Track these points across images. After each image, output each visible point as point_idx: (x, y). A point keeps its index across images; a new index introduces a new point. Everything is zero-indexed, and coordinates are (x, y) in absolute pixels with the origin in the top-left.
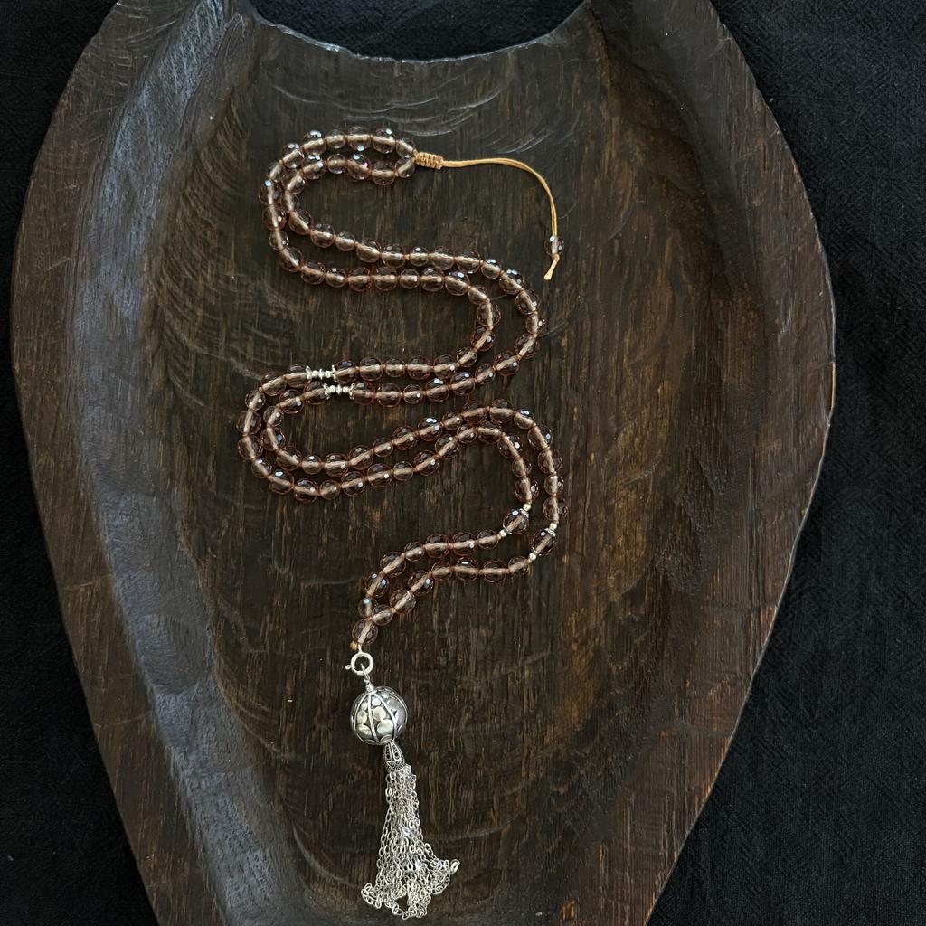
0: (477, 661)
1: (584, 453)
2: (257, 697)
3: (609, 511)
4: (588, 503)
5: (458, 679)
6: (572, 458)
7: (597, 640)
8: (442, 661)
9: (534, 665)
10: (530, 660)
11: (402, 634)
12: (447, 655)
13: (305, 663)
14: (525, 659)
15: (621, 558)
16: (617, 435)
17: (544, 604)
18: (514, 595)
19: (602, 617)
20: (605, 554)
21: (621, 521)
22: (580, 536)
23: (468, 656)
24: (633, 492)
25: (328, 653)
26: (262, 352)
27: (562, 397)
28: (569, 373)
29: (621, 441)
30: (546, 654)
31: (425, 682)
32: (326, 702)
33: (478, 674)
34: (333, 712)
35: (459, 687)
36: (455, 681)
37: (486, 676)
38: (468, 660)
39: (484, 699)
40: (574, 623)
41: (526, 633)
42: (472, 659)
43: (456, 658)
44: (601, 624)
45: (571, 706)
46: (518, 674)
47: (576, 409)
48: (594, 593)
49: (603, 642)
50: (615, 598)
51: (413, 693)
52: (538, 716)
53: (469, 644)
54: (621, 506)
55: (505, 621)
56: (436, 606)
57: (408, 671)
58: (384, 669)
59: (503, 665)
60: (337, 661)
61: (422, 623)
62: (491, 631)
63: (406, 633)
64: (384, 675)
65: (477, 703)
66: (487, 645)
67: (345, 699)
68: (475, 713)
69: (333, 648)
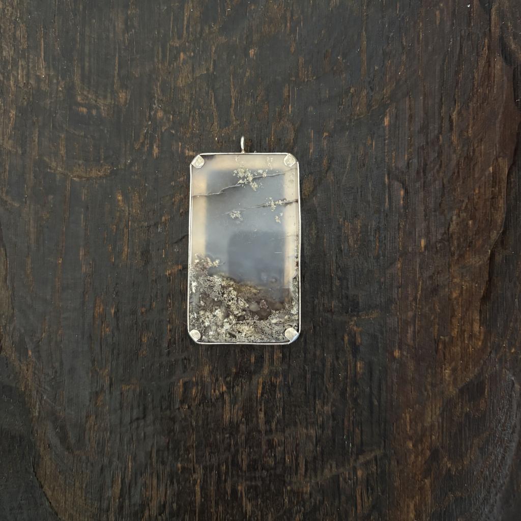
6: (400, 246)
7: (433, 437)
8: (271, 461)
9: (367, 464)
10: (362, 459)
11: (227, 435)
12: (275, 456)
14: (357, 458)
19: (438, 413)
21: (455, 311)
23: (297, 456)
30: (379, 453)
31: (253, 484)
32: (153, 504)
33: (308, 475)
35: (289, 488)
36: (284, 482)
37: (316, 476)
38: (297, 460)
39: (315, 500)
40: (408, 420)
41: (357, 431)
42: (301, 459)
43: (285, 459)
44: (437, 421)
45: (408, 506)
51: (241, 493)
52: (372, 517)
56: (261, 405)
57: (234, 472)
58: (211, 470)
59: (334, 465)
60: (163, 463)
61: (247, 424)
62: (320, 431)
63: (231, 434)
64: (211, 477)
65: (308, 503)
66: (317, 445)
67: (172, 502)
68: (305, 515)
69: (158, 451)
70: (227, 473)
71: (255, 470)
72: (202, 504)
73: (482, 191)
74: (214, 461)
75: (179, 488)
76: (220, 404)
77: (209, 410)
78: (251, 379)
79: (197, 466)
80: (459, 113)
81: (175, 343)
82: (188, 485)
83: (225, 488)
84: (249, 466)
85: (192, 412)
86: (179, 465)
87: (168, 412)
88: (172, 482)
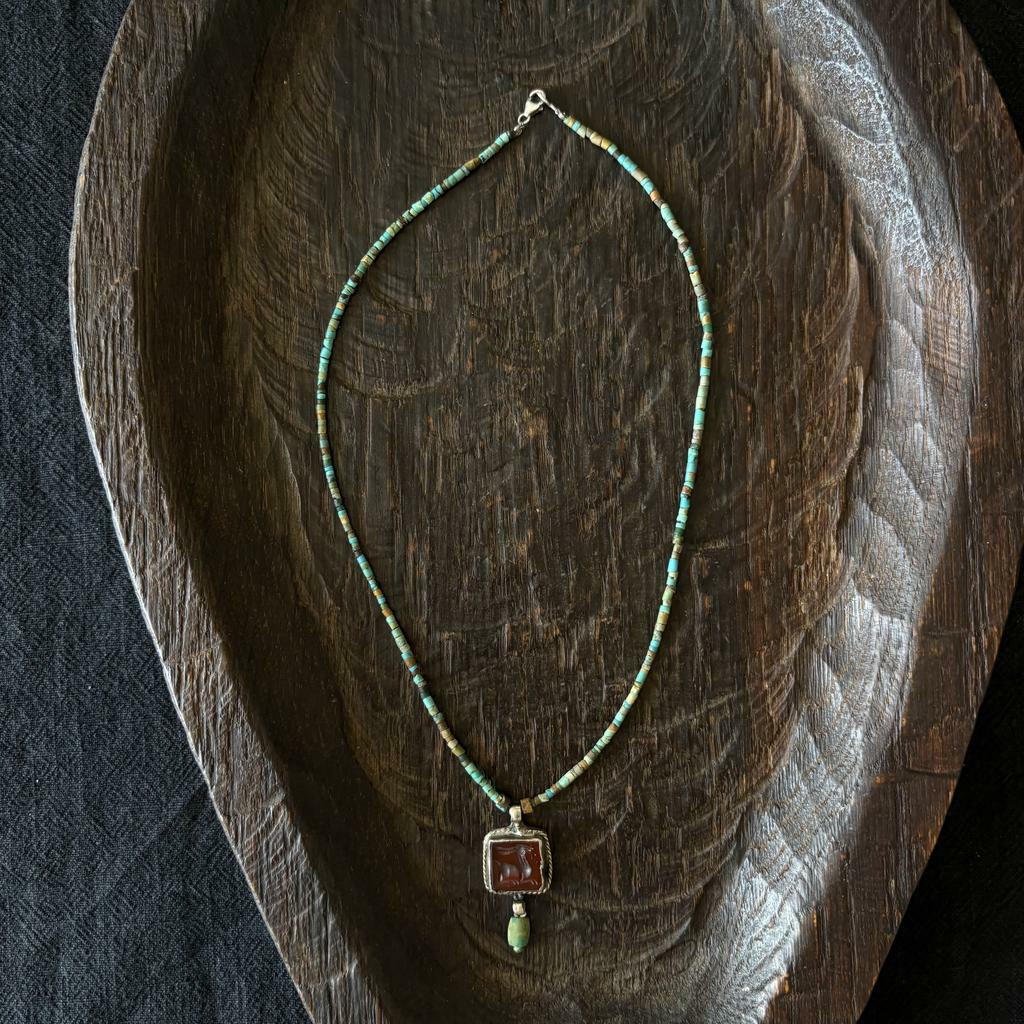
2: (402, 766)
4: (771, 518)
5: (633, 731)
6: (748, 467)
9: (719, 709)
10: (714, 704)
14: (709, 703)
17: (727, 639)
21: (810, 537)
23: (642, 703)
28: (739, 366)
29: (806, 442)
30: (733, 696)
33: (655, 723)
35: (634, 739)
37: (664, 724)
38: (641, 709)
39: (663, 751)
40: (763, 658)
41: (708, 673)
42: (647, 707)
45: (766, 752)
47: (749, 409)
48: (784, 621)
52: (728, 766)
54: (809, 519)
55: (681, 662)
56: (600, 649)
57: (573, 725)
58: (546, 725)
59: (683, 711)
60: (491, 719)
61: (585, 670)
62: (666, 674)
63: (567, 682)
64: (546, 732)
65: (656, 756)
66: (662, 690)
67: (503, 762)
68: (654, 768)
69: (485, 705)
70: (564, 727)
71: (596, 721)
72: (537, 764)
73: (837, 404)
74: (550, 714)
75: (510, 746)
76: (553, 649)
77: (542, 656)
78: (587, 621)
79: (530, 720)
80: (811, 317)
81: (499, 584)
82: (521, 741)
83: (563, 744)
84: (588, 716)
85: (522, 659)
86: (510, 720)
87: (496, 660)
88: (502, 740)
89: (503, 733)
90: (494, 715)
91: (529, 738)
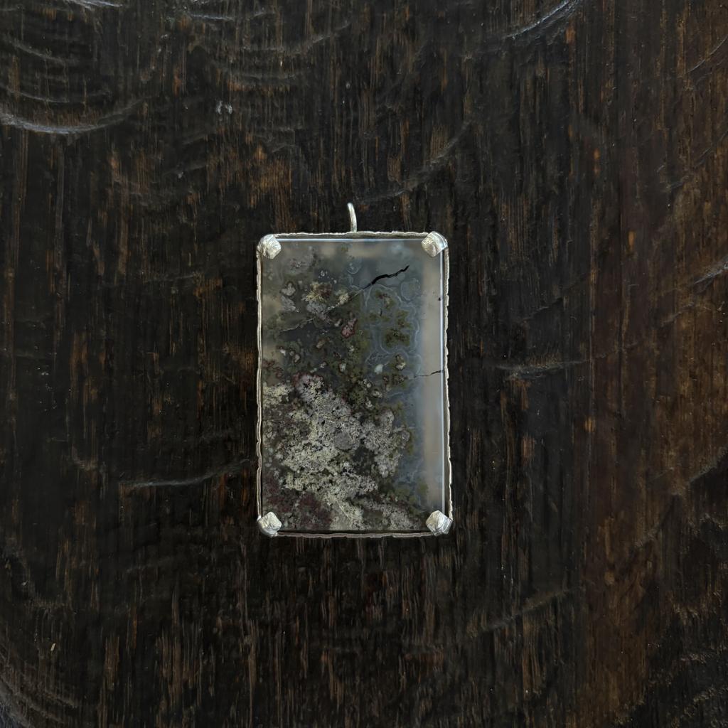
0: (437, 611)
1: (617, 233)
2: (56, 684)
3: (665, 334)
4: (626, 321)
5: (406, 642)
6: (594, 244)
7: (650, 565)
8: (377, 612)
9: (538, 613)
10: (531, 605)
11: (302, 569)
12: (384, 602)
13: (135, 622)
14: (523, 603)
15: (687, 417)
16: (672, 198)
17: (554, 506)
18: (499, 494)
19: (657, 524)
20: (659, 411)
21: (685, 352)
22: (614, 383)
23: (422, 602)
24: (705, 299)
25: (174, 606)
26: (34, 82)
27: (571, 133)
28: (581, 90)
29: (681, 208)
30: (560, 593)
31: (347, 650)
32: (175, 689)
33: (441, 632)
34: (187, 706)
35: (407, 656)
36: (400, 646)
37: (454, 634)
38: (421, 608)
39: (453, 676)
40: (607, 536)
41: (523, 559)
42: (429, 608)
43: (400, 607)
44: (657, 537)
45: (607, 681)
46: (510, 629)
47: (596, 155)
48: (641, 483)
49: (661, 568)
50: (680, 489)
51: (327, 668)
52: (549, 701)
53: (422, 583)
54: (684, 325)
55: (484, 538)
57: (314, 632)
58: (275, 630)
60: (191, 620)
62: (460, 559)
63: (309, 566)
64: (274, 641)
65: (440, 682)
66: (454, 582)
67: (208, 686)
68: (434, 701)
69: (181, 597)
70: (301, 634)
71: (350, 626)
72: (259, 688)
74: (280, 613)
75: (218, 661)
79: (249, 623)
80: (690, 23)
81: (211, 413)
82: (234, 655)
83: (298, 659)
84: (339, 620)
86: (220, 622)
88: (207, 654)
89: (209, 641)
90: (195, 613)
91: (247, 649)
